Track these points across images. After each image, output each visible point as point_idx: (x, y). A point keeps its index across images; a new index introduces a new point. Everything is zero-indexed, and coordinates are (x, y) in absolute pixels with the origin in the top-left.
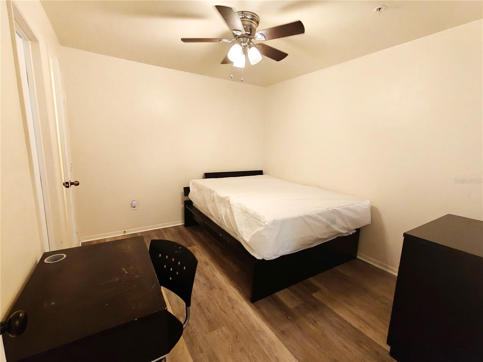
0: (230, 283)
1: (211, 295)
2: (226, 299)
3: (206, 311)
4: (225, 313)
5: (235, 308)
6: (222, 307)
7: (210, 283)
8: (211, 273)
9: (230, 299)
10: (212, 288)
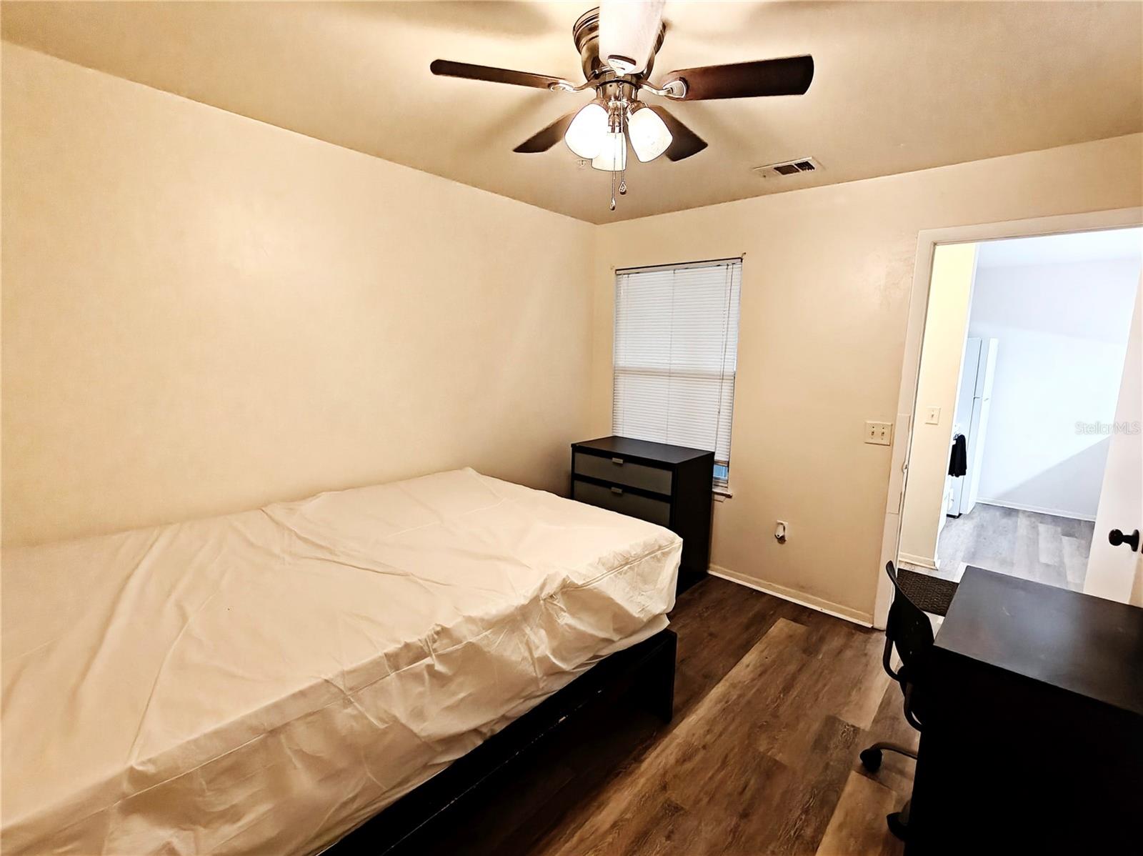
0: (631, 773)
1: (697, 801)
2: (688, 766)
3: (748, 794)
4: (726, 757)
5: (703, 744)
6: (716, 767)
7: (656, 821)
8: (609, 839)
9: (684, 758)
10: (674, 810)
